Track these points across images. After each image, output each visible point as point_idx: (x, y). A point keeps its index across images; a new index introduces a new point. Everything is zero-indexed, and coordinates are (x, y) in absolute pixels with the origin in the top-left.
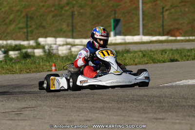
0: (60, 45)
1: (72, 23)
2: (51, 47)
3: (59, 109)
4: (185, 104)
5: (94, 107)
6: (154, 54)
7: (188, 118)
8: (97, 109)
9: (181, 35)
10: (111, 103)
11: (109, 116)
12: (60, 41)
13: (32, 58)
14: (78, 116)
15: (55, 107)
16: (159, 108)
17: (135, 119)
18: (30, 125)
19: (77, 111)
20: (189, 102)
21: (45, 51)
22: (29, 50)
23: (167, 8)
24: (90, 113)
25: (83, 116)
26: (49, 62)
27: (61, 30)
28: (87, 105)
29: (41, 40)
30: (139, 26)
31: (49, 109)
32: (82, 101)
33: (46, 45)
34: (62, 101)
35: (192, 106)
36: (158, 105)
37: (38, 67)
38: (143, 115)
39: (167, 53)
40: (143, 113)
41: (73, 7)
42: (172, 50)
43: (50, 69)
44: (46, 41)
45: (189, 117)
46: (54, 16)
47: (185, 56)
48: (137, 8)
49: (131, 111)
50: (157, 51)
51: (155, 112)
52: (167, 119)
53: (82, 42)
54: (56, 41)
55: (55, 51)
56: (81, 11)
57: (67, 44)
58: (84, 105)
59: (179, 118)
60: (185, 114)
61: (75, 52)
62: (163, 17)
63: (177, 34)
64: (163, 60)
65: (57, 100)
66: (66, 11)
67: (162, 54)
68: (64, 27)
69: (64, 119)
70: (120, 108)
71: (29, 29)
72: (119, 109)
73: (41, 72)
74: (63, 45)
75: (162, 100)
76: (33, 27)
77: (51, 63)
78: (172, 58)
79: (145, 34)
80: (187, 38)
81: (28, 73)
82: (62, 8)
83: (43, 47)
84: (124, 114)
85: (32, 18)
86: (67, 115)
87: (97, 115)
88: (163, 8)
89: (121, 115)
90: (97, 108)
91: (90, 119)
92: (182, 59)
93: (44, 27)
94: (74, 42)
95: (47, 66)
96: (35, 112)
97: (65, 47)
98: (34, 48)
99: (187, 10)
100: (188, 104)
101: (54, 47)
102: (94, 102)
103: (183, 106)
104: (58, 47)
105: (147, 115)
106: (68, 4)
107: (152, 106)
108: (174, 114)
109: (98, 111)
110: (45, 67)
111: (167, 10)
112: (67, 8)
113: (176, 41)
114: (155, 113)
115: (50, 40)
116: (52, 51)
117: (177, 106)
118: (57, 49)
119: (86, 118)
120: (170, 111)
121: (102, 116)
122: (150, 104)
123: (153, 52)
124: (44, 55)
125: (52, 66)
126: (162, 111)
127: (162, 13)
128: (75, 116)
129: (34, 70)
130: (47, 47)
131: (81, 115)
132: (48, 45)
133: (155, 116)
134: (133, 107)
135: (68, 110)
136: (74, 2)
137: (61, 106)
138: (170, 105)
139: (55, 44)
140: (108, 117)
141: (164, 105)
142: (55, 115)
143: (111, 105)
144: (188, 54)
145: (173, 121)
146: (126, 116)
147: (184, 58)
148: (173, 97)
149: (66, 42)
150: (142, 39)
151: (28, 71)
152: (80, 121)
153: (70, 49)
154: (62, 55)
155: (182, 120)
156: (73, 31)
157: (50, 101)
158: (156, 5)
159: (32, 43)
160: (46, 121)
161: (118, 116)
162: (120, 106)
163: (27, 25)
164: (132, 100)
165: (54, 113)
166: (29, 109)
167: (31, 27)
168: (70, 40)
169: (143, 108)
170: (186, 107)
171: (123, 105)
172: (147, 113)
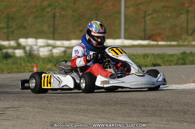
0: (41, 47)
1: (54, 24)
2: (32, 48)
3: (43, 110)
4: (169, 108)
5: (77, 109)
6: (136, 58)
7: (173, 123)
9: (163, 40)
10: (95, 106)
11: (93, 118)
12: (41, 42)
13: (14, 59)
14: (62, 117)
15: (39, 108)
16: (143, 112)
18: (13, 125)
19: (60, 113)
20: (173, 107)
21: (25, 52)
22: (10, 51)
23: (149, 12)
24: (74, 115)
25: (66, 118)
26: (31, 63)
27: (42, 31)
28: (70, 107)
29: (22, 41)
30: (120, 30)
31: (32, 110)
32: (65, 102)
33: (27, 46)
34: (45, 102)
35: (176, 111)
36: (142, 109)
37: (19, 67)
38: (127, 118)
39: (150, 57)
40: (127, 116)
41: (55, 9)
42: (153, 54)
43: (32, 70)
44: (26, 42)
46: (35, 18)
47: (167, 61)
48: (119, 12)
49: (115, 114)
50: (139, 55)
51: (139, 115)
52: (152, 123)
53: (63, 44)
54: (37, 42)
55: (36, 53)
56: (63, 13)
57: (48, 45)
58: (68, 107)
59: (163, 122)
60: (169, 118)
61: (56, 54)
62: (145, 22)
63: (159, 38)
64: (146, 64)
65: (40, 101)
66: (48, 12)
67: (144, 59)
68: (45, 28)
69: (48, 120)
71: (11, 30)
72: (103, 111)
73: (23, 72)
74: (44, 47)
75: (146, 105)
76: (14, 27)
77: (33, 64)
78: (154, 63)
79: (126, 38)
80: (169, 43)
81: (9, 73)
82: (44, 9)
83: (24, 48)
84: (108, 117)
85: (13, 19)
86: (50, 116)
87: (80, 117)
88: (145, 12)
89: (105, 118)
90: (81, 110)
91: (74, 121)
92: (164, 64)
93: (25, 28)
94: (55, 43)
95: (28, 67)
96: (18, 113)
97: (46, 49)
98: (15, 48)
99: (169, 15)
100: (173, 109)
101: (35, 48)
102: (78, 104)
103: (168, 110)
104: (39, 48)
105: (131, 119)
106: (49, 6)
107: (135, 110)
108: (158, 118)
109: (81, 114)
110: (26, 68)
111: (149, 15)
112: (49, 10)
113: (157, 46)
114: (139, 117)
115: (30, 41)
116: (33, 52)
117: (161, 111)
118: (38, 51)
119: (70, 120)
120: (154, 116)
121: (85, 118)
122: (134, 108)
123: (135, 56)
124: (26, 56)
125: (33, 67)
126: (146, 115)
127: (145, 17)
128: (58, 117)
129: (16, 70)
130: (28, 48)
131: (64, 116)
132: (29, 46)
133: (139, 119)
134: (117, 110)
135: (51, 111)
136: (56, 4)
137: (45, 107)
138: (154, 109)
139: (36, 45)
140: (91, 119)
141: (148, 109)
142: (38, 116)
143: (94, 108)
144: (171, 59)
145: (158, 125)
146: (109, 119)
147: (166, 63)
148: (157, 101)
149: (47, 43)
150: (123, 43)
151: (10, 71)
153: (51, 51)
154: (44, 57)
155: (167, 124)
156: (54, 33)
157: (33, 102)
158: (138, 9)
159: (13, 43)
160: (30, 122)
161: (102, 118)
162: (103, 108)
163: (8, 25)
164: (116, 103)
165: (37, 114)
166: (13, 109)
167: (12, 27)
168: (51, 42)
169: (127, 112)
170: (170, 112)
171: (107, 107)
172: (131, 116)
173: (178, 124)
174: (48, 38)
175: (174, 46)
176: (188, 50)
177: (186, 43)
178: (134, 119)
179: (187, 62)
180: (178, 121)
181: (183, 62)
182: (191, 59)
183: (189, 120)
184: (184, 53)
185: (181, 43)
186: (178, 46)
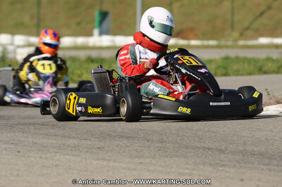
0: (19, 47)
1: (39, 14)
2: (5, 49)
3: (12, 146)
4: (198, 144)
5: (64, 145)
7: (202, 167)
8: (69, 149)
9: (196, 37)
10: (90, 140)
11: (86, 159)
12: (20, 39)
14: (41, 157)
15: (5, 143)
16: (159, 150)
17: (124, 166)
19: (39, 150)
20: (204, 142)
24: (58, 154)
25: (47, 159)
27: (22, 24)
28: (54, 141)
32: (47, 135)
34: (17, 134)
35: (208, 149)
36: (160, 145)
38: (137, 159)
45: (204, 166)
49: (119, 153)
51: (155, 155)
52: (172, 167)
54: (13, 40)
55: (10, 56)
57: (29, 45)
59: (188, 166)
60: (198, 160)
63: (191, 36)
65: (9, 132)
68: (26, 19)
70: (103, 148)
74: (23, 46)
75: (165, 138)
80: (206, 43)
84: (108, 158)
86: (24, 156)
87: (68, 157)
89: (104, 159)
90: (69, 146)
91: (57, 163)
100: (203, 145)
101: (10, 48)
102: (65, 137)
103: (196, 148)
104: (15, 49)
105: (141, 160)
107: (149, 147)
109: (69, 152)
114: (154, 157)
115: (3, 39)
117: (187, 148)
118: (15, 52)
120: (176, 156)
122: (147, 144)
126: (164, 154)
128: (35, 158)
131: (43, 156)
132: (2, 45)
134: (122, 147)
135: (25, 148)
137: (15, 142)
138: (177, 145)
139: (12, 44)
140: (83, 160)
141: (168, 145)
142: (6, 155)
143: (89, 143)
146: (110, 160)
148: (181, 134)
149: (28, 41)
152: (43, 166)
155: (194, 170)
156: (38, 26)
162: (102, 144)
164: (121, 137)
165: (4, 152)
169: (136, 149)
170: (200, 150)
171: (108, 143)
172: (142, 156)
173: (210, 169)
174: (29, 34)
175: (213, 47)
176: (232, 53)
177: (230, 43)
178: (146, 161)
179: (230, 71)
180: (210, 164)
181: (224, 71)
182: (236, 67)
183: (227, 163)
184: (227, 58)
185: (223, 42)
186: (219, 47)
